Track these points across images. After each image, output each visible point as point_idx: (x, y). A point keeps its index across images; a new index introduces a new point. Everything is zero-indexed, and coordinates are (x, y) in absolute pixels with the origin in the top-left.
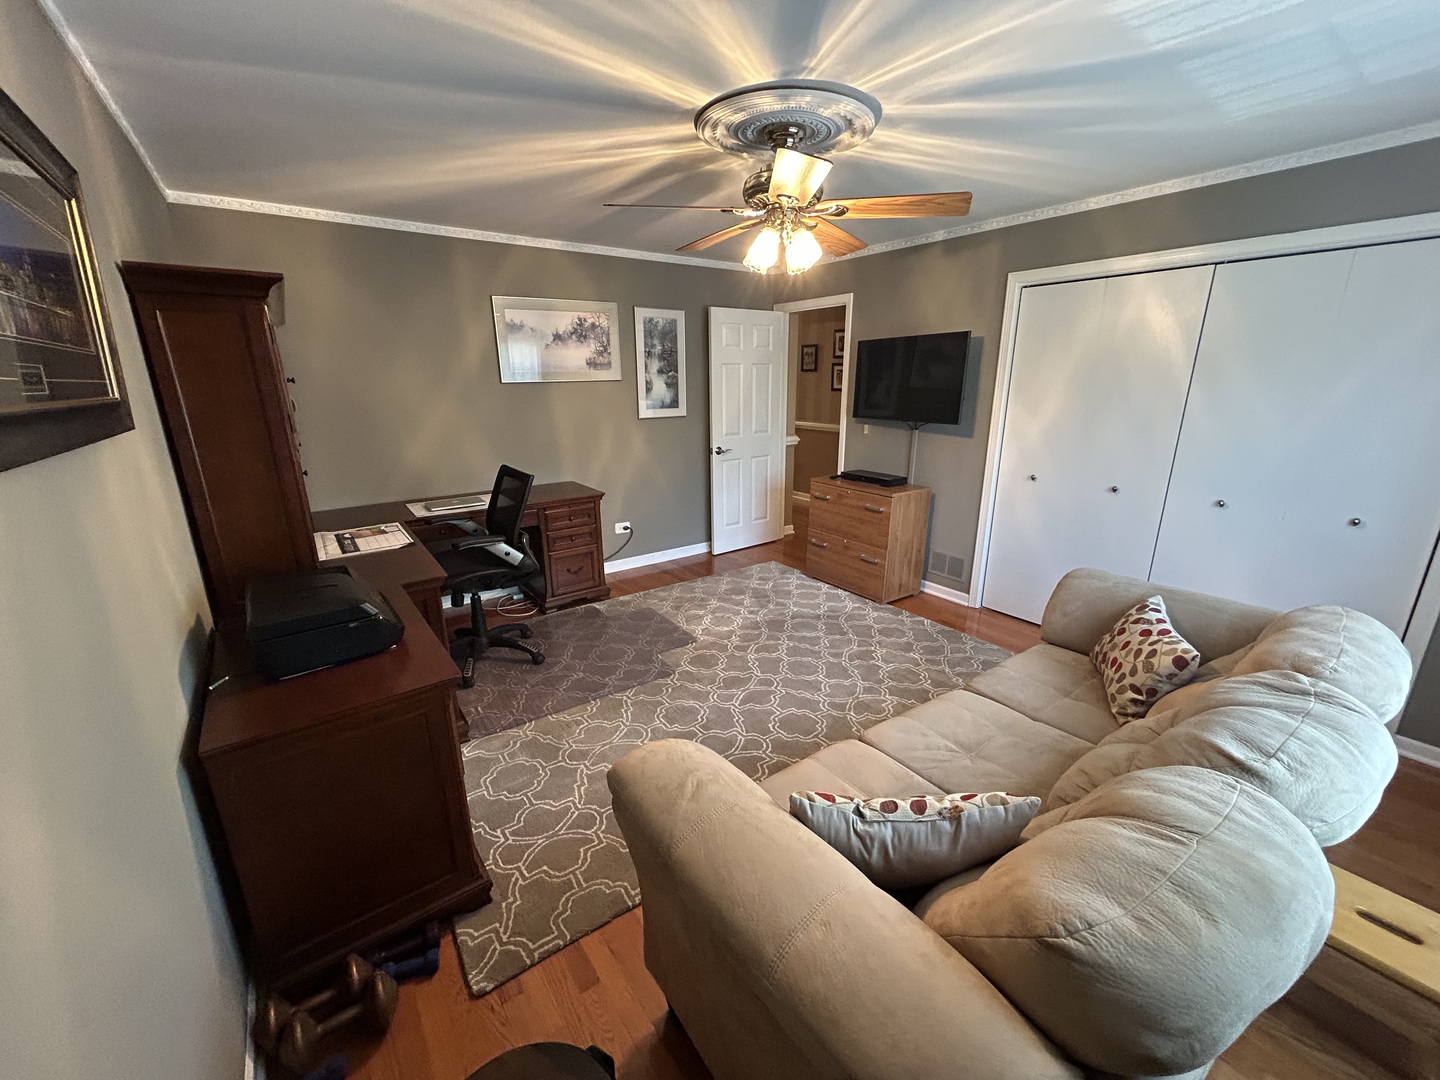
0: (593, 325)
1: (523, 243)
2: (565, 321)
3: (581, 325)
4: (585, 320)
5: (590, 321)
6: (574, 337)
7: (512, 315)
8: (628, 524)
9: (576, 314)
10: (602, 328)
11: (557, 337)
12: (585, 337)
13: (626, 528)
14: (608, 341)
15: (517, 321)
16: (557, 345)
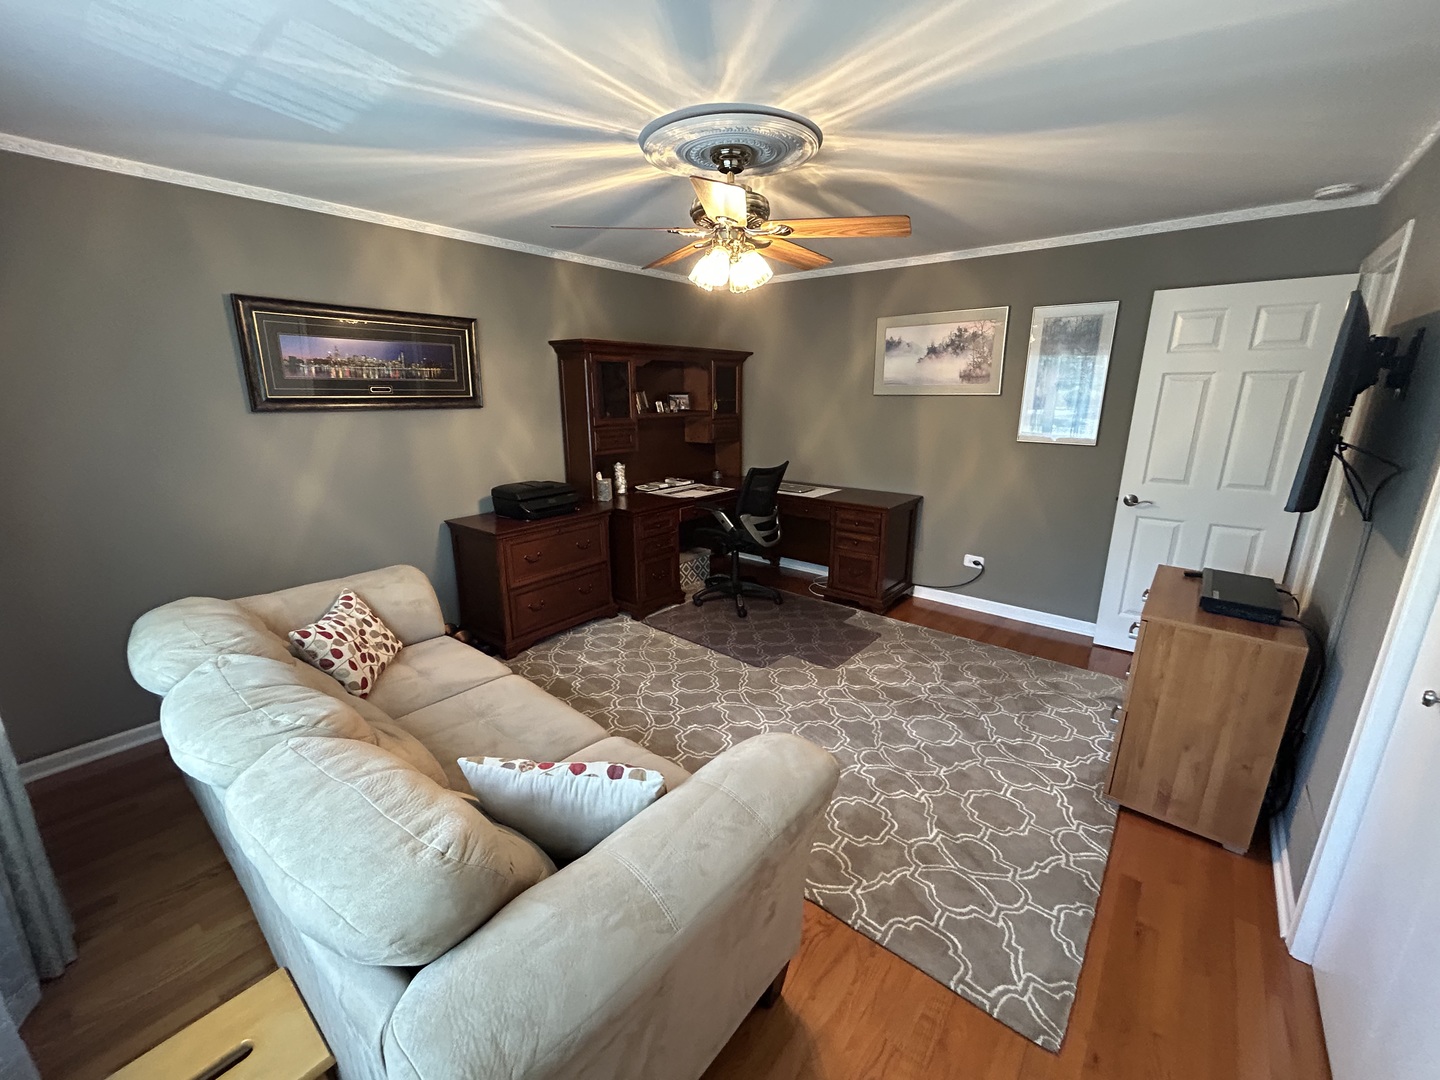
0: (975, 335)
1: (912, 264)
2: (942, 332)
3: (960, 336)
4: (966, 330)
5: (971, 331)
6: (950, 349)
7: (893, 334)
8: (981, 560)
9: (956, 326)
10: (984, 338)
11: (932, 351)
12: (963, 349)
13: (976, 563)
14: (990, 351)
15: (896, 339)
16: (930, 358)
